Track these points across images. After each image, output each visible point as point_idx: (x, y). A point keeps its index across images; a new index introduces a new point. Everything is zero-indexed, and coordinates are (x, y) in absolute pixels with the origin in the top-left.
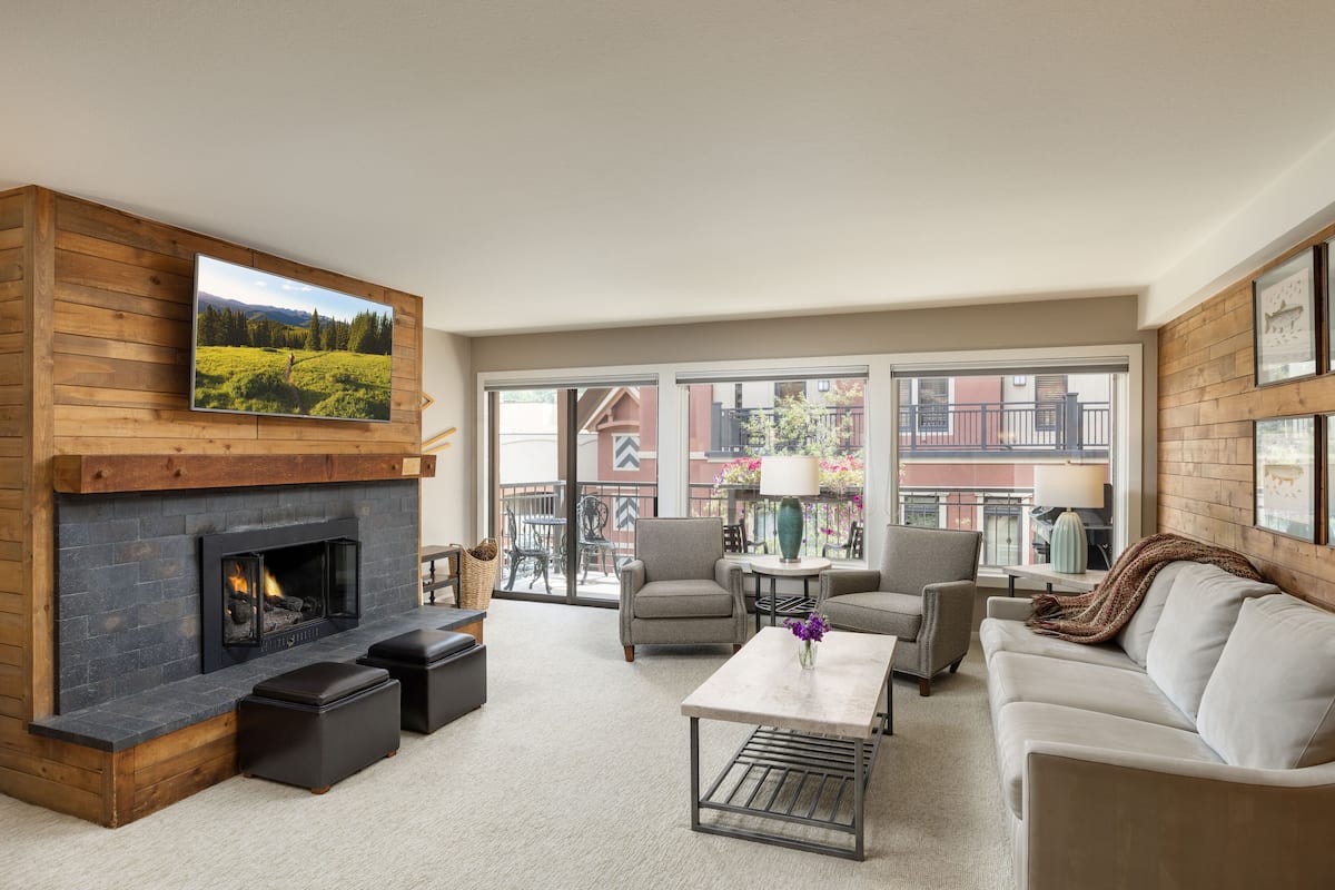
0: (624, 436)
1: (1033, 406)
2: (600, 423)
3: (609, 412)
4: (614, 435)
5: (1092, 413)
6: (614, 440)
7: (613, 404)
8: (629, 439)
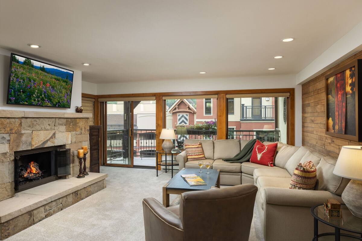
0: (181, 114)
1: (251, 107)
2: (174, 110)
3: (177, 107)
4: (178, 114)
5: (268, 109)
6: (178, 115)
7: (178, 104)
8: (183, 115)
